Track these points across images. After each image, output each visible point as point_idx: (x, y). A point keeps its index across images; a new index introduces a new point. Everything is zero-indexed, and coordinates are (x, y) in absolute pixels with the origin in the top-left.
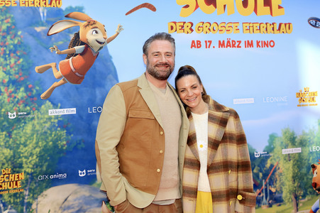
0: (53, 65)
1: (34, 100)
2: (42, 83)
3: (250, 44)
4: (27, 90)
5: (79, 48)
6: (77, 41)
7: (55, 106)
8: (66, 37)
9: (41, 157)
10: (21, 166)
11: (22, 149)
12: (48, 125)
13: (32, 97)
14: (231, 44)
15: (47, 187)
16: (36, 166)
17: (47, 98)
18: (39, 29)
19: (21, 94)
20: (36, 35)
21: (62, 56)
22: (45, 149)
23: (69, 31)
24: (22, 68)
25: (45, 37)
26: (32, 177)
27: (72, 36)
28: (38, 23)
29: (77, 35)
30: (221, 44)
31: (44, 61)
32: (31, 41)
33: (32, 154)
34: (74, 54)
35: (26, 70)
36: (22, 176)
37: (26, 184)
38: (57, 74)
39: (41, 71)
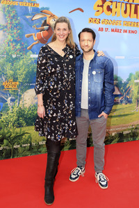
0: (33, 34)
1: (24, 50)
2: (28, 42)
3: (125, 31)
4: (21, 45)
5: (46, 27)
6: (45, 24)
7: (34, 53)
8: (40, 22)
9: (26, 75)
10: (17, 79)
11: (18, 71)
12: (30, 61)
13: (23, 48)
14: (117, 31)
15: (28, 89)
16: (24, 79)
17: (30, 49)
18: (28, 17)
19: (18, 46)
20: (26, 20)
21: (38, 30)
22: (28, 72)
23: (42, 19)
24: (19, 35)
25: (30, 21)
26: (22, 84)
27: (43, 21)
28: (28, 14)
29: (46, 21)
30: (112, 30)
31: (30, 32)
32: (24, 23)
33: (22, 74)
34: (43, 30)
35: (21, 35)
36: (18, 83)
37: (19, 87)
38: (35, 38)
39: (28, 37)
